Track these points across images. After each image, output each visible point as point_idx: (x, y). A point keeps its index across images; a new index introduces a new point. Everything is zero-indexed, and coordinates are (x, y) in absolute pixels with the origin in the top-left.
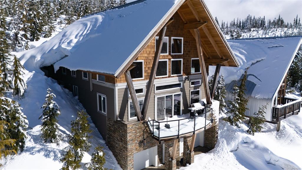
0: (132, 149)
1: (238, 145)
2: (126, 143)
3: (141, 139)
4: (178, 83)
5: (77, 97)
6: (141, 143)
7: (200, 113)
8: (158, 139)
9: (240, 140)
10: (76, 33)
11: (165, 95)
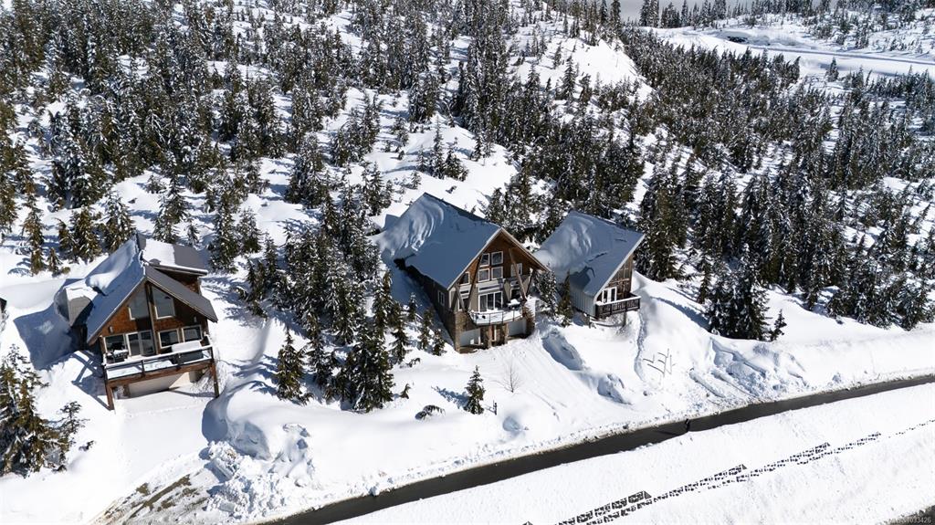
0: (458, 330)
1: (548, 334)
2: (454, 325)
3: (465, 323)
4: (499, 284)
5: (422, 288)
6: (465, 327)
7: (516, 307)
8: (475, 324)
9: (550, 330)
11: (487, 294)
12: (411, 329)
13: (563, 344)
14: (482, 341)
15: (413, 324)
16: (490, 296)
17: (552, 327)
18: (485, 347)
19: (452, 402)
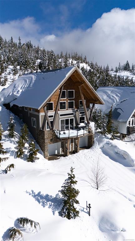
0: (47, 143)
1: (104, 145)
2: (44, 140)
3: (51, 138)
4: (72, 113)
6: (51, 140)
7: (83, 128)
8: (59, 138)
9: (105, 142)
10: (21, 86)
11: (65, 119)
12: (11, 142)
13: (116, 150)
14: (63, 151)
15: (13, 139)
16: (67, 121)
17: (106, 140)
18: (65, 155)
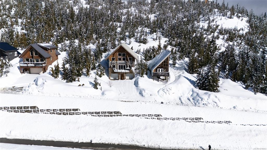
1: (136, 78)
2: (109, 71)
4: (125, 63)
6: (112, 72)
11: (121, 65)
19: (91, 85)
